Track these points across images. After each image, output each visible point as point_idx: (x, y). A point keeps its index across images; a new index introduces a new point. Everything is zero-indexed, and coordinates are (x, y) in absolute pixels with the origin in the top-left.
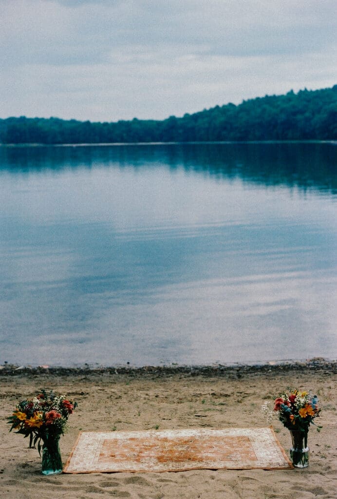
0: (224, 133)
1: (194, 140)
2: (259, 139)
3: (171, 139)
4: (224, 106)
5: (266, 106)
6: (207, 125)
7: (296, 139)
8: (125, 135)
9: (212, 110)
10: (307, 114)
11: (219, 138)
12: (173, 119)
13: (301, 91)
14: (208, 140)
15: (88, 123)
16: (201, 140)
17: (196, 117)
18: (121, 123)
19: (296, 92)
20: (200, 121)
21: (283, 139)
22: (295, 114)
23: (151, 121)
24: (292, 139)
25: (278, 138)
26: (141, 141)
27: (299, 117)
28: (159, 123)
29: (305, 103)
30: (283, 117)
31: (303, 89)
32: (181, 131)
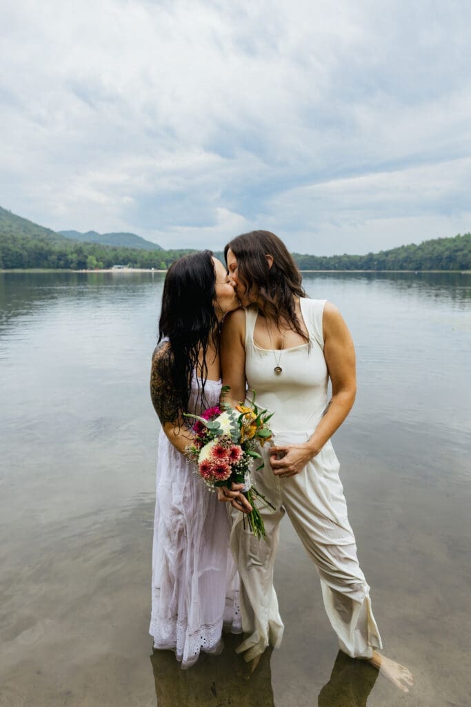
0: (405, 264)
1: (385, 269)
2: (430, 269)
3: (369, 268)
4: (408, 246)
5: (436, 246)
6: (393, 259)
7: (457, 269)
8: (337, 265)
9: (399, 249)
10: (465, 252)
11: (402, 268)
12: (371, 255)
13: (466, 235)
14: (394, 270)
15: (313, 257)
16: (389, 269)
17: (387, 254)
18: (335, 257)
19: (462, 235)
20: (390, 256)
21: (446, 269)
22: (457, 251)
23: (357, 256)
24: (453, 269)
25: (442, 269)
26: (348, 269)
27: (459, 253)
28: (361, 258)
29: (465, 243)
30: (447, 253)
31: (467, 233)
32: (375, 263)
